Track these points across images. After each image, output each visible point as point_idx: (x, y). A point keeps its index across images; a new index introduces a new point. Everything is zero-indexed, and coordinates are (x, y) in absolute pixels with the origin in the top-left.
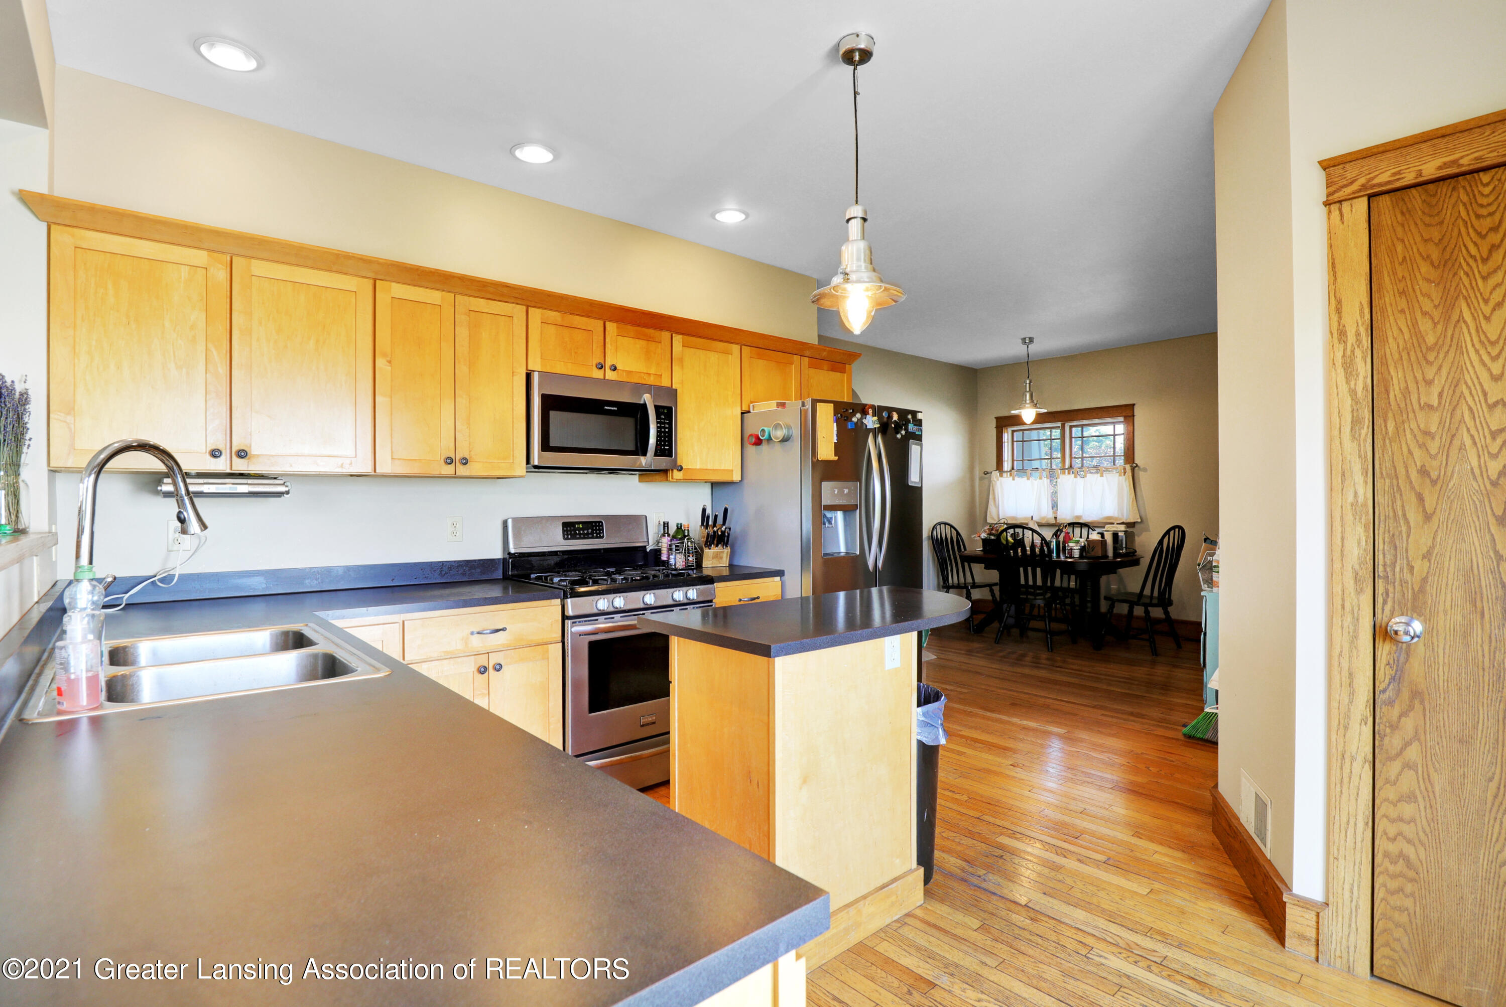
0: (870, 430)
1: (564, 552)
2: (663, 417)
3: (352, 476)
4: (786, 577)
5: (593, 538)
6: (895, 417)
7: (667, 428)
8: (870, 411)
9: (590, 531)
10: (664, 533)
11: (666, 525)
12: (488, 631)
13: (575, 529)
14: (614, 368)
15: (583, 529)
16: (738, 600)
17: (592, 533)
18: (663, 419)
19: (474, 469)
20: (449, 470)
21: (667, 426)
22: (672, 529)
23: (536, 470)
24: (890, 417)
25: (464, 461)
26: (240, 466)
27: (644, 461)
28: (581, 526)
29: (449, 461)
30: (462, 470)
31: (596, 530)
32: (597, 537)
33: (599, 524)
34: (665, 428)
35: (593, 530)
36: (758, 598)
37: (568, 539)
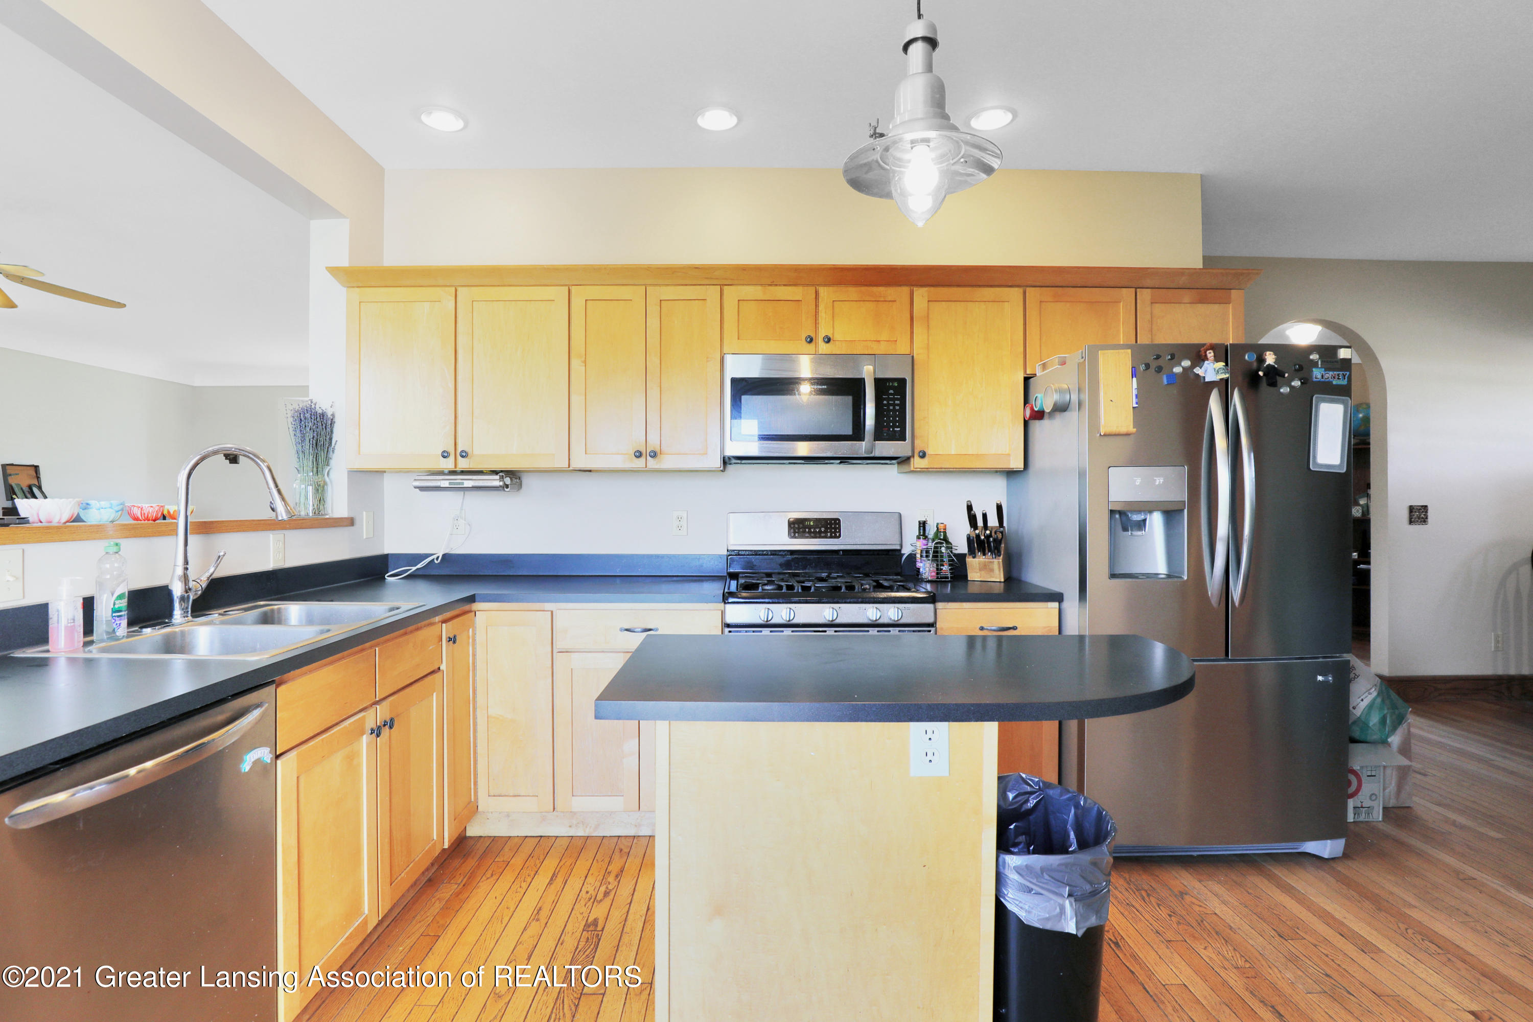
0: (1212, 384)
1: (792, 552)
2: (891, 391)
3: (580, 470)
4: (1065, 604)
5: (826, 537)
6: (1270, 359)
7: (898, 405)
8: (1210, 354)
9: (823, 529)
10: (920, 535)
11: (923, 525)
12: (639, 630)
13: (805, 527)
14: (828, 340)
15: (815, 527)
16: (979, 626)
17: (826, 532)
18: (891, 394)
19: (667, 462)
20: (640, 463)
21: (898, 402)
22: (931, 531)
23: (739, 461)
24: (1261, 360)
25: (654, 455)
26: (463, 464)
27: (862, 447)
28: (812, 523)
29: (638, 454)
30: (652, 463)
31: (831, 528)
32: (831, 537)
33: (837, 522)
34: (894, 405)
35: (826, 528)
36: (1015, 628)
37: (794, 537)
